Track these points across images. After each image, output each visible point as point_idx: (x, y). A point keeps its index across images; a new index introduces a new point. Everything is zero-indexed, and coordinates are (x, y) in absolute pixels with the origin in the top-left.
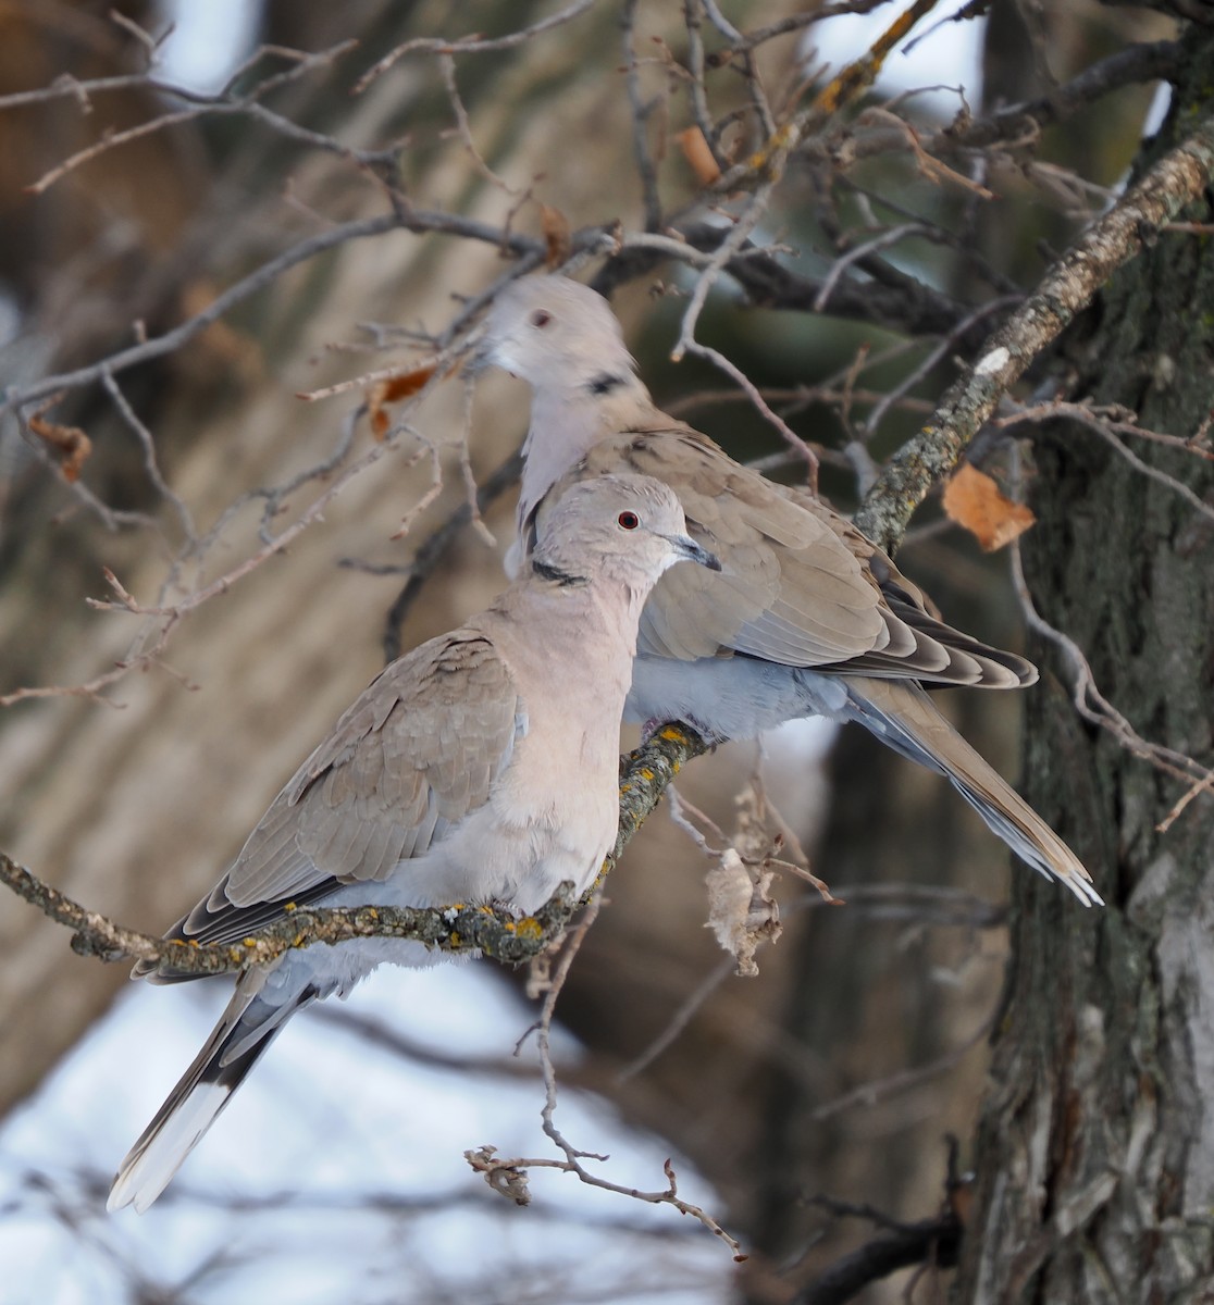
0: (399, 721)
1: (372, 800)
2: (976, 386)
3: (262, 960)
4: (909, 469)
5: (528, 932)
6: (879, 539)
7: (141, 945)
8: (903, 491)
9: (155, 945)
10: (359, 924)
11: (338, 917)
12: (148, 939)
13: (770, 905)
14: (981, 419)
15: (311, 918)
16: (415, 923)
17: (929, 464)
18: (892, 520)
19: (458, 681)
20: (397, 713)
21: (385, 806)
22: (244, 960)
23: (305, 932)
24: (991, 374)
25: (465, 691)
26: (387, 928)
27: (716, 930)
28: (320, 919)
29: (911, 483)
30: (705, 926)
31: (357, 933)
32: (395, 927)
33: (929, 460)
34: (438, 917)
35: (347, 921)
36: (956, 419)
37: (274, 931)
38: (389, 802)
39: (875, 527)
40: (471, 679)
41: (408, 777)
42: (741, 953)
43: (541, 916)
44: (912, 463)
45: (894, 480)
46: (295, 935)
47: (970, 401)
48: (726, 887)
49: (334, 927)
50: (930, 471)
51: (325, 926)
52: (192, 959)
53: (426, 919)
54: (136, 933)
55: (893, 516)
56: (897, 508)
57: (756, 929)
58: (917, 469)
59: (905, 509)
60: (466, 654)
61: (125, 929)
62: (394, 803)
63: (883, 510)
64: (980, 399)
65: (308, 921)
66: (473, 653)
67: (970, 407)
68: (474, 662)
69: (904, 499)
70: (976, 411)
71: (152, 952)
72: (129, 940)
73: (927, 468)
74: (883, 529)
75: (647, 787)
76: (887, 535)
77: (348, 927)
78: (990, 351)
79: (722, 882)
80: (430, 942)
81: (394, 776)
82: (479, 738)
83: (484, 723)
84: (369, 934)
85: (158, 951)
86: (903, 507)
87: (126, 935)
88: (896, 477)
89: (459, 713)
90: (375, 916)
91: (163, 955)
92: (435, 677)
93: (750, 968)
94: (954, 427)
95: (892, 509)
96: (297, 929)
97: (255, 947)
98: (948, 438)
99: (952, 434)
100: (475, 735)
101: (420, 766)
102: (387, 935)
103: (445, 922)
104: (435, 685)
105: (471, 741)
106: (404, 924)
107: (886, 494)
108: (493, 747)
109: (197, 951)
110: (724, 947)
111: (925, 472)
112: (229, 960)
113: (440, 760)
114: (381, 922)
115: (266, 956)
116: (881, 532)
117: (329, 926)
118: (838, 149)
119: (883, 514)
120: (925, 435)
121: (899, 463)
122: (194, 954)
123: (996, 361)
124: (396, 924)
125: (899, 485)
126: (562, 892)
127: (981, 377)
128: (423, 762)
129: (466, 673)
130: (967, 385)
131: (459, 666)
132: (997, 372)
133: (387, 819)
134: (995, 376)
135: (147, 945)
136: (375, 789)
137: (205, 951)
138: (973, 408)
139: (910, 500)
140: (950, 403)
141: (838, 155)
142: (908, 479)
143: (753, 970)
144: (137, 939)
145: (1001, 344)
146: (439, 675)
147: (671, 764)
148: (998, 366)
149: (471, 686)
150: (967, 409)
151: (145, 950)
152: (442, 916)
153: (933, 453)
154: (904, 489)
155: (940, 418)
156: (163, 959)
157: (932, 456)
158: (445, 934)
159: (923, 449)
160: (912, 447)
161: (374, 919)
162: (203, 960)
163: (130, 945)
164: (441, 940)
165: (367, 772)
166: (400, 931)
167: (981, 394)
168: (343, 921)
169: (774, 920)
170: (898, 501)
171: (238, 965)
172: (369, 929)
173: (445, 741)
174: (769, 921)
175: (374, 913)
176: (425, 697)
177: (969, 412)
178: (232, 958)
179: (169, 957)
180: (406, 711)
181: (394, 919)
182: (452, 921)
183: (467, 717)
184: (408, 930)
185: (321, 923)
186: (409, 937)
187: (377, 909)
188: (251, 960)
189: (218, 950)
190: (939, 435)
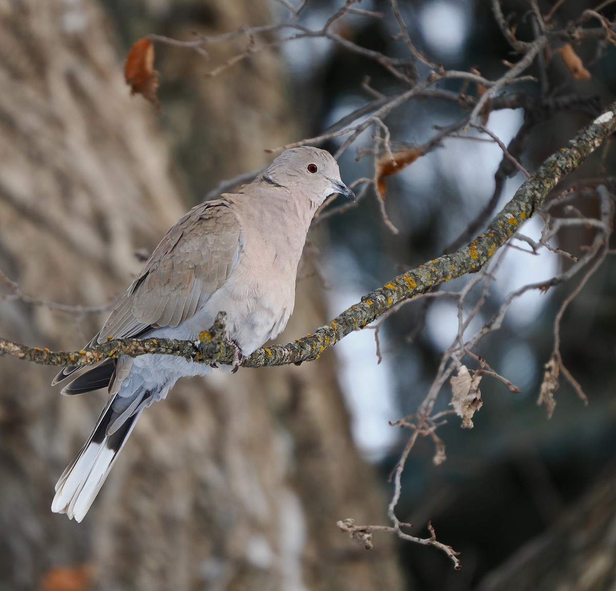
0: (183, 245)
1: (167, 286)
2: (592, 129)
3: (89, 361)
4: (549, 168)
5: (204, 338)
6: (527, 201)
7: (13, 348)
8: (544, 178)
9: (22, 349)
10: (147, 347)
11: (135, 342)
12: (18, 346)
13: (477, 391)
14: (594, 145)
15: (119, 343)
16: (178, 347)
17: (560, 166)
18: (536, 192)
19: (211, 223)
20: (181, 242)
21: (174, 288)
22: (78, 360)
23: (116, 349)
24: (601, 124)
25: (215, 227)
26: (163, 349)
27: (454, 406)
28: (125, 343)
29: (549, 175)
30: (450, 404)
31: (147, 351)
32: (167, 349)
33: (560, 163)
34: (191, 345)
35: (140, 345)
36: (578, 144)
37: (98, 348)
38: (175, 286)
39: (526, 195)
40: (218, 221)
41: (185, 272)
42: (465, 416)
43: (212, 331)
44: (551, 165)
45: (541, 173)
46: (110, 351)
47: (588, 136)
48: (460, 385)
49: (133, 348)
50: (561, 169)
51: (128, 347)
52: (45, 358)
53: (184, 345)
54: (10, 342)
55: (537, 190)
56: (539, 186)
57: (470, 403)
58: (554, 168)
59: (545, 187)
60: (214, 211)
61: (4, 340)
62: (178, 286)
63: (531, 187)
64: (593, 135)
65: (118, 344)
66: (218, 211)
67: (587, 139)
68: (218, 215)
69: (545, 182)
70: (590, 141)
71: (20, 352)
72: (6, 345)
73: (559, 167)
74: (530, 195)
75: (367, 308)
76: (532, 198)
77: (141, 348)
78: (604, 113)
79: (458, 382)
80: (188, 358)
81: (179, 273)
82: (220, 251)
83: (223, 243)
84: (154, 352)
85: (23, 352)
86: (543, 185)
87: (4, 343)
88: (542, 171)
89: (211, 238)
90: (156, 343)
91: (26, 354)
92: (199, 222)
93: (468, 423)
94: (577, 148)
95: (537, 187)
96: (111, 347)
97: (85, 354)
98: (573, 153)
99: (575, 152)
100: (219, 250)
101: (191, 266)
102: (163, 353)
103: (194, 347)
104: (199, 225)
105: (216, 252)
106: (172, 347)
107: (535, 180)
108: (227, 255)
109: (49, 354)
110: (458, 414)
111: (558, 169)
112: (68, 360)
113: (202, 263)
114: (159, 346)
115: (91, 360)
116: (529, 197)
117: (130, 346)
118: (574, 33)
119: (531, 189)
120: (561, 153)
121: (545, 165)
122: (46, 355)
123: (606, 117)
124: (167, 347)
125: (543, 175)
126: (219, 317)
127: (596, 125)
128: (192, 264)
129: (215, 219)
130: (588, 128)
131: (211, 216)
132: (605, 123)
133: (174, 295)
134: (604, 125)
135: (17, 348)
136: (169, 280)
137: (53, 354)
138: (589, 139)
139: (547, 183)
140: (577, 137)
141: (574, 35)
142: (548, 173)
143: (470, 424)
144: (11, 345)
145: (610, 110)
146: (201, 221)
147: (387, 299)
148: (607, 120)
149: (218, 225)
150: (585, 140)
151: (16, 351)
152: (193, 344)
153: (563, 160)
154: (545, 177)
155: (570, 144)
156: (27, 356)
157: (562, 162)
158: (194, 353)
159: (558, 158)
160: (553, 158)
161: (155, 344)
162: (52, 359)
163: (6, 347)
164: (194, 356)
165: (165, 272)
166: (170, 351)
167: (594, 133)
168: (138, 344)
169: (478, 399)
170: (541, 183)
171: (74, 362)
172: (153, 349)
173: (204, 253)
174: (475, 400)
175: (155, 341)
176: (194, 232)
177: (587, 142)
178: (70, 359)
179: (31, 356)
180: (185, 240)
181: (167, 344)
182: (198, 346)
183: (215, 240)
184: (174, 351)
185: (126, 345)
186: (174, 354)
187: (157, 339)
188: (83, 361)
189: (62, 354)
190: (568, 152)
